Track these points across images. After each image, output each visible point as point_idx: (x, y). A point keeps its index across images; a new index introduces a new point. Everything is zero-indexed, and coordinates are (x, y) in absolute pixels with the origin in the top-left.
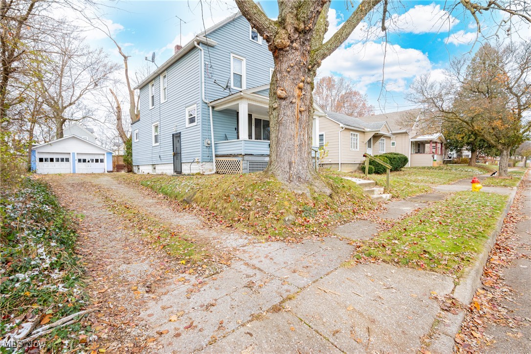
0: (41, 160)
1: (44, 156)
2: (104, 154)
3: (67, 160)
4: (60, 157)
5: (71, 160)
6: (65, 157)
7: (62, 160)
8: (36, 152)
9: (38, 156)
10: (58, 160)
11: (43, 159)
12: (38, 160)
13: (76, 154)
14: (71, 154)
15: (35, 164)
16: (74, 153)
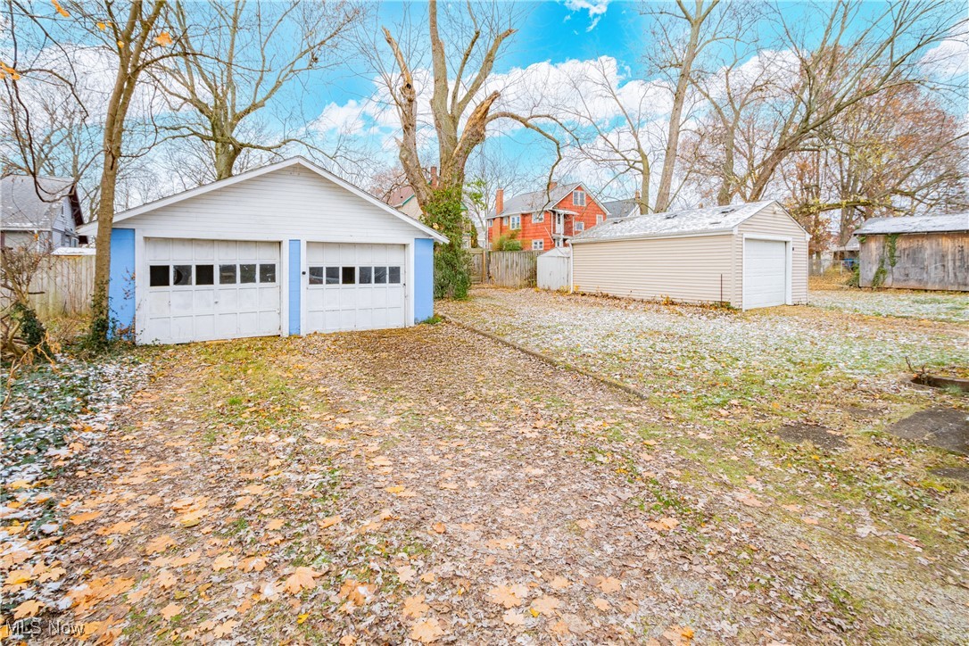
0: (159, 276)
1: (172, 258)
2: (404, 246)
3: (268, 273)
4: (238, 258)
5: (283, 274)
6: (258, 258)
7: (248, 274)
8: (139, 237)
9: (144, 259)
10: (228, 274)
11: (166, 268)
12: (143, 276)
13: (303, 246)
14: (285, 246)
15: (129, 295)
16: (295, 243)
